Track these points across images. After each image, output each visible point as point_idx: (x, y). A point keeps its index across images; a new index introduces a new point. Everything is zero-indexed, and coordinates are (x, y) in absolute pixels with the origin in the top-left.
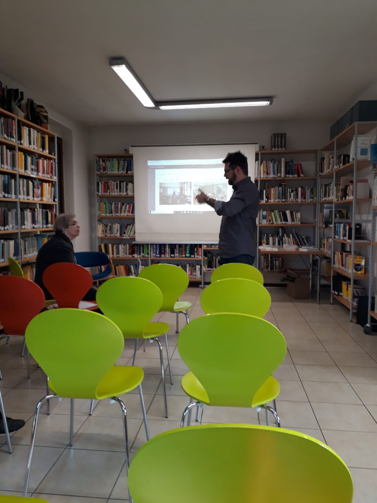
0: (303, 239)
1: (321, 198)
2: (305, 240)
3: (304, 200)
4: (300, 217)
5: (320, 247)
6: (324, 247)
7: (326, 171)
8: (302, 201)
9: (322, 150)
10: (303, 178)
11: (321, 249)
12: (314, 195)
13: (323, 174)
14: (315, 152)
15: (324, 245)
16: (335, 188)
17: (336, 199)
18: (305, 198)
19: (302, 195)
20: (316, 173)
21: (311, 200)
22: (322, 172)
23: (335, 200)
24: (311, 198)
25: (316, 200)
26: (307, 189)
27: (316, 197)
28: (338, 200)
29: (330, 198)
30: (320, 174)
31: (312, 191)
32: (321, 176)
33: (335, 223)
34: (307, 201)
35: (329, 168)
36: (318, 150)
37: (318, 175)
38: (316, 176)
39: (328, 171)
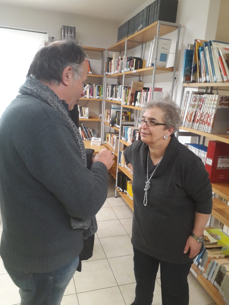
0: (90, 132)
1: (106, 97)
2: (92, 133)
3: (91, 97)
4: (88, 112)
5: (105, 140)
6: (108, 141)
7: (114, 72)
8: (90, 98)
9: (109, 50)
10: (91, 75)
11: (106, 142)
12: (101, 93)
13: (109, 74)
14: (102, 51)
15: (108, 138)
16: (123, 91)
17: (125, 103)
18: (92, 95)
19: (90, 92)
20: (102, 72)
21: (98, 97)
22: (108, 72)
23: (123, 103)
24: (98, 95)
25: (102, 97)
26: (94, 86)
27: (103, 95)
28: (126, 104)
29: (117, 99)
30: (107, 73)
31: (99, 89)
32: (107, 75)
33: (122, 125)
34: (94, 98)
35: (117, 69)
36: (105, 50)
37: (104, 73)
38: (103, 74)
39: (116, 72)
